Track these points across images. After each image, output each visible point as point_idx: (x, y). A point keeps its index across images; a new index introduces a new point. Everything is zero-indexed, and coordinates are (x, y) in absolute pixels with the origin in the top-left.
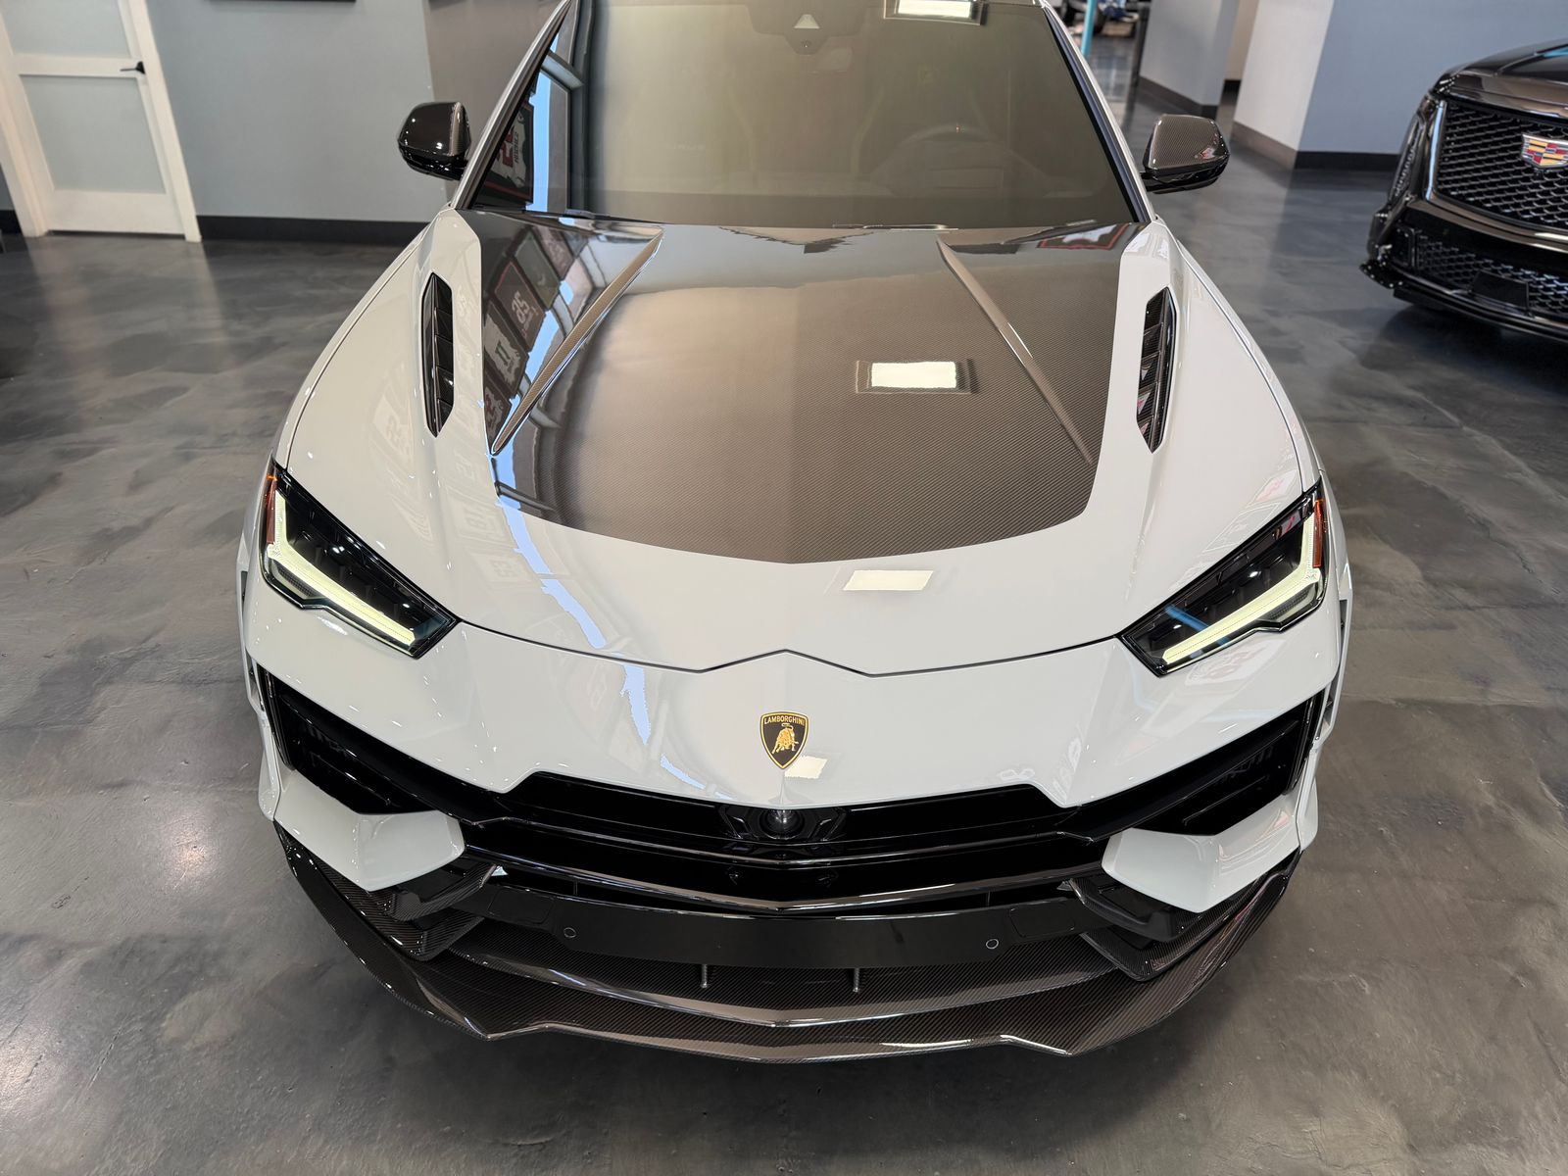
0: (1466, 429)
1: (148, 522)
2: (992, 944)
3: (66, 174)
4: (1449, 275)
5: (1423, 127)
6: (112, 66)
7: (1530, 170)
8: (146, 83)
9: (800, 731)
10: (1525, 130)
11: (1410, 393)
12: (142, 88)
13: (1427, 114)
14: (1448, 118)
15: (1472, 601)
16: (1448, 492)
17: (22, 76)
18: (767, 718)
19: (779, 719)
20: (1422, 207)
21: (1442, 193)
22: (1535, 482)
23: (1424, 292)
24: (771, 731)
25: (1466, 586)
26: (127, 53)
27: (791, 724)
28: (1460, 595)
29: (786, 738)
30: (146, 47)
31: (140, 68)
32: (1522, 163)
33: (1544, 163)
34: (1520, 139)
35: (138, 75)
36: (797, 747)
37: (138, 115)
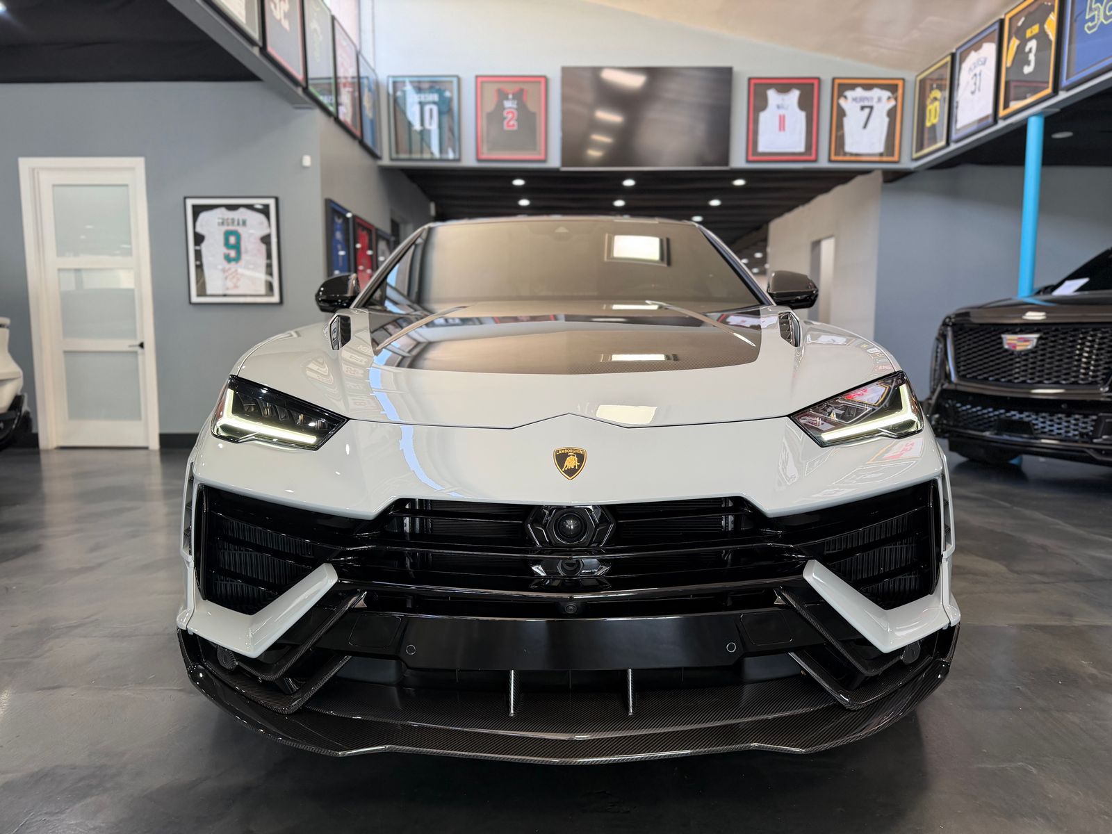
0: (1015, 508)
1: (100, 565)
2: (731, 647)
3: (78, 409)
4: (980, 425)
5: (941, 346)
6: (124, 345)
7: (1012, 354)
8: (143, 354)
9: (581, 458)
10: (1003, 333)
11: (974, 495)
12: (140, 358)
13: (942, 337)
14: (955, 335)
15: (1046, 580)
16: (1013, 534)
17: (65, 352)
18: (558, 451)
19: (566, 451)
20: (952, 387)
21: (962, 377)
22: (1071, 529)
23: (969, 438)
24: (561, 458)
25: (1041, 574)
26: (134, 336)
27: (575, 453)
28: (1037, 577)
29: (571, 462)
30: (148, 334)
31: (142, 345)
32: (1006, 351)
33: (1019, 348)
34: (1001, 338)
35: (139, 350)
36: (579, 466)
37: (134, 374)
